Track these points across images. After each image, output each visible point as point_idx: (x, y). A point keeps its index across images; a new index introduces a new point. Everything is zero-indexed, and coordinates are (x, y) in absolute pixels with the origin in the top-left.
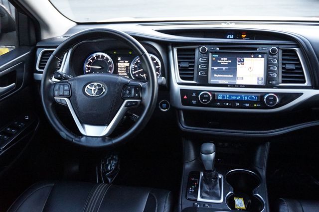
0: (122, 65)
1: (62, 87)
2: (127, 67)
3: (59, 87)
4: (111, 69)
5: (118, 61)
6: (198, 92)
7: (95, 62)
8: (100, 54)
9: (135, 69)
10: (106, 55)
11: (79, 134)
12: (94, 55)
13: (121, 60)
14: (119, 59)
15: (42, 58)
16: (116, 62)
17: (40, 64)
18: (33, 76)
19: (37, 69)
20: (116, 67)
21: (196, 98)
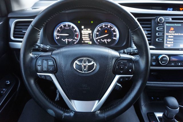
0: (86, 32)
1: (45, 62)
2: (89, 34)
3: (42, 62)
4: (77, 36)
5: (82, 29)
7: (63, 31)
8: (67, 23)
9: (97, 36)
10: (72, 25)
12: (62, 25)
13: (85, 28)
14: (83, 27)
15: (15, 28)
16: (81, 30)
17: (14, 34)
18: (8, 45)
19: (12, 38)
20: (81, 34)
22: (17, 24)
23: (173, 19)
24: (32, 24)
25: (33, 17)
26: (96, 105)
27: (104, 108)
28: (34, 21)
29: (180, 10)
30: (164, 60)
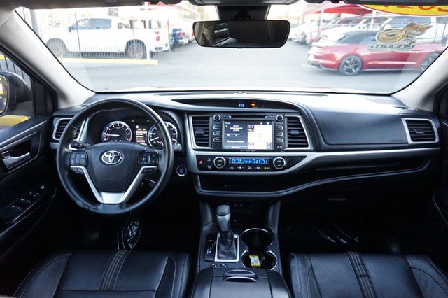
0: (140, 132)
1: (78, 155)
2: (145, 135)
3: (76, 156)
4: (129, 137)
5: (136, 129)
6: (213, 157)
7: (113, 130)
8: (118, 122)
9: (153, 137)
10: (124, 124)
11: (96, 202)
12: (113, 123)
13: (139, 128)
14: (137, 127)
15: (59, 127)
16: (134, 130)
17: (57, 133)
18: (49, 145)
19: (54, 138)
20: (134, 135)
21: (211, 163)
22: (61, 123)
23: (232, 117)
24: (70, 122)
25: (72, 116)
26: (122, 198)
27: (130, 201)
28: (72, 119)
29: (251, 107)
30: (220, 163)
